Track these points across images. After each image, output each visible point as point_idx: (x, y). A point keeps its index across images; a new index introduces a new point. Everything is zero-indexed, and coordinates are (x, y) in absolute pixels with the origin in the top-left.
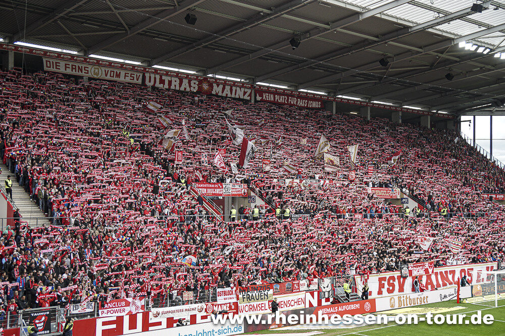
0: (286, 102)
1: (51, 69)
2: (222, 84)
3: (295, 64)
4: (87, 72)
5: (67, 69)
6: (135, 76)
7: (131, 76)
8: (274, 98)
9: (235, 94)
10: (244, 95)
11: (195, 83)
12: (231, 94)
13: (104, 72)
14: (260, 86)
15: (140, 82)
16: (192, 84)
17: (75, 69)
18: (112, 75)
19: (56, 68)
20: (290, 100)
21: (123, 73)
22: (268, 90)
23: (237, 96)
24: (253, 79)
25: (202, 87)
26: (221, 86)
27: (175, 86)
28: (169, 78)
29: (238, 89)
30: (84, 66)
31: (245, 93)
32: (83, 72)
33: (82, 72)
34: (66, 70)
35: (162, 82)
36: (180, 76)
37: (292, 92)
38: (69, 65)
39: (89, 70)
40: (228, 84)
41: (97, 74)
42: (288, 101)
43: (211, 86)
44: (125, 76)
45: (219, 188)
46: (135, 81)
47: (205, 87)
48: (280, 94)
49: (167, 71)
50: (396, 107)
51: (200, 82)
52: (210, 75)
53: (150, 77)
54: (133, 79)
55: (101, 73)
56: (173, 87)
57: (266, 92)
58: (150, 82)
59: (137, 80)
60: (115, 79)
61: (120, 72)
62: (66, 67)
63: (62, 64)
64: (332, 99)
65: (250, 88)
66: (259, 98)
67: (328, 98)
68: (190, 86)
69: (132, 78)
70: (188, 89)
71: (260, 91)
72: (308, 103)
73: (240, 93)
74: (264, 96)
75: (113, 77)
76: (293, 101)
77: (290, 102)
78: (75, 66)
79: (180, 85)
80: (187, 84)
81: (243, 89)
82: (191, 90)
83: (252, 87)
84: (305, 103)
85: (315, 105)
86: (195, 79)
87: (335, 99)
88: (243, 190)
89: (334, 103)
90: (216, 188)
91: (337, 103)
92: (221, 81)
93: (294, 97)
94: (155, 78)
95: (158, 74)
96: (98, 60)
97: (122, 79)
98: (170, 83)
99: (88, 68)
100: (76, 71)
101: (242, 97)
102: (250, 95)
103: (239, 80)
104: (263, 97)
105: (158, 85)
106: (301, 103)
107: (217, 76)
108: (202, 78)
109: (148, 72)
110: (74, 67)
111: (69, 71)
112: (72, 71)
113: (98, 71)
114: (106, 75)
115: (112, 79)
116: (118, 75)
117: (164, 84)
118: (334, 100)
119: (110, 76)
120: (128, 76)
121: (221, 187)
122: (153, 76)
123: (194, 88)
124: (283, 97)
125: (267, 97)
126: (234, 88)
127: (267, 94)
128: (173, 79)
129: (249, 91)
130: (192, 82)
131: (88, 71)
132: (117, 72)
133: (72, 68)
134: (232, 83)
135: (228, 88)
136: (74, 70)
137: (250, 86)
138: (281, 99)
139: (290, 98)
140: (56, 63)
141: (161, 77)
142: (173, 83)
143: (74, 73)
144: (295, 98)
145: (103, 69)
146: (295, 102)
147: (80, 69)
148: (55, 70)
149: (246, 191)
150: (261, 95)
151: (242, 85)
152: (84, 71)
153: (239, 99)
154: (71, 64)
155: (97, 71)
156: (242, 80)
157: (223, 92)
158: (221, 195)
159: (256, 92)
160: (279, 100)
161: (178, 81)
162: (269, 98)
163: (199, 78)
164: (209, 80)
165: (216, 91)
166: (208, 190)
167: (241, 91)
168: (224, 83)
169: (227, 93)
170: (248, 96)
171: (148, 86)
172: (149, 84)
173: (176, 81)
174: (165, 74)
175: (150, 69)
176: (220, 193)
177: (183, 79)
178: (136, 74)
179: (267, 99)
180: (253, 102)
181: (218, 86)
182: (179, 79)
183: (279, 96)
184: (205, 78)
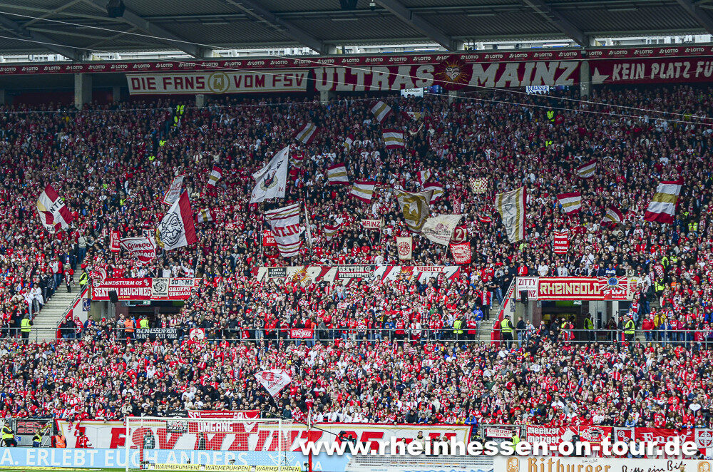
1: (142, 91)
2: (495, 60)
4: (201, 85)
5: (167, 86)
6: (294, 77)
7: (285, 79)
8: (648, 71)
10: (556, 78)
11: (425, 72)
12: (521, 79)
13: (233, 81)
14: (605, 49)
15: (303, 87)
16: (419, 74)
17: (181, 83)
18: (249, 83)
19: (149, 88)
20: (699, 70)
21: (269, 75)
22: (631, 56)
23: (537, 82)
25: (443, 76)
26: (494, 68)
27: (380, 83)
28: (368, 71)
29: (541, 66)
30: (195, 76)
31: (559, 72)
32: (195, 87)
33: (192, 87)
34: (165, 88)
35: (351, 78)
36: (393, 63)
37: (708, 48)
38: (170, 78)
39: (205, 81)
40: (513, 59)
41: (221, 86)
42: (692, 71)
43: (467, 70)
44: (275, 80)
45: (143, 285)
46: (295, 87)
48: (666, 61)
49: (363, 58)
51: (441, 67)
53: (325, 76)
54: (291, 85)
55: (228, 85)
56: (374, 87)
57: (622, 62)
58: (324, 83)
59: (299, 84)
60: (255, 89)
61: (263, 76)
62: (165, 84)
63: (158, 79)
65: (574, 59)
66: (598, 78)
68: (414, 79)
69: (288, 83)
71: (605, 63)
73: (544, 75)
74: (616, 71)
75: (251, 86)
76: (710, 70)
77: (701, 74)
78: (181, 79)
79: (392, 80)
80: (408, 77)
81: (554, 66)
82: (415, 86)
86: (429, 62)
90: (137, 286)
92: (492, 57)
94: (336, 76)
95: (342, 65)
96: (221, 62)
97: (268, 87)
98: (368, 79)
99: (203, 78)
100: (182, 88)
101: (549, 82)
102: (576, 75)
104: (610, 72)
105: (342, 86)
108: (445, 58)
109: (320, 65)
110: (179, 81)
111: (171, 89)
112: (176, 88)
113: (223, 81)
114: (238, 85)
115: (249, 90)
116: (260, 82)
117: (355, 83)
119: (246, 86)
120: (280, 80)
121: (147, 284)
122: (330, 72)
123: (424, 81)
124: (678, 65)
125: (625, 72)
126: (529, 67)
127: (626, 66)
128: (376, 71)
129: (572, 67)
130: (420, 70)
131: (203, 83)
132: (257, 77)
133: (176, 83)
134: (525, 55)
135: (512, 69)
136: (179, 86)
137: (575, 54)
138: (670, 71)
139: (700, 64)
140: (148, 79)
141: (348, 71)
142: (375, 79)
143: (179, 91)
145: (231, 76)
147: (190, 83)
148: (147, 91)
150: (606, 71)
151: (553, 55)
152: (196, 85)
154: (172, 76)
155: (219, 80)
157: (497, 79)
158: (148, 298)
159: (593, 65)
160: (665, 73)
161: (387, 73)
162: (629, 75)
163: (438, 58)
164: (463, 57)
165: (479, 81)
166: (122, 290)
167: (548, 69)
168: (501, 59)
169: (508, 80)
170: (570, 77)
171: (322, 94)
172: (323, 89)
173: (381, 74)
174: (358, 64)
175: (324, 59)
176: (145, 295)
177: (397, 67)
178: (294, 74)
179: (625, 77)
180: (584, 89)
181: (485, 67)
182: (388, 67)
183: (663, 65)
184: (452, 56)
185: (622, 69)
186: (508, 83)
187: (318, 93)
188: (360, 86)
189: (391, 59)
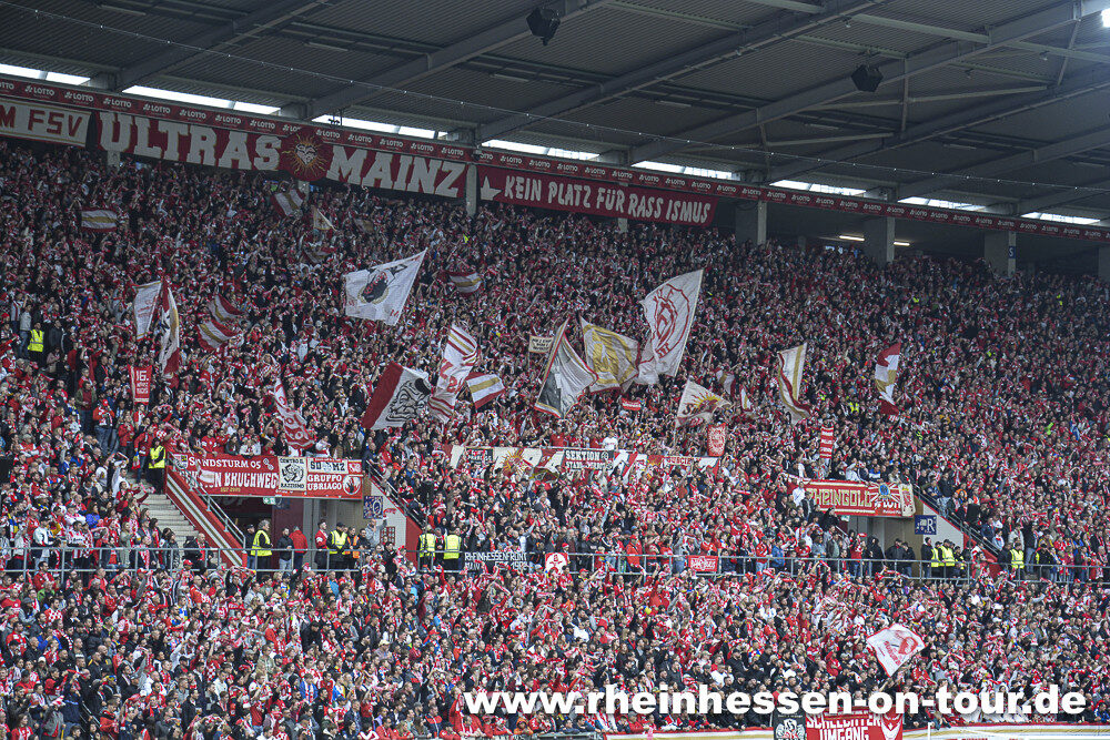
0: (587, 205)
2: (363, 145)
3: (587, 87)
6: (65, 121)
7: (50, 122)
8: (545, 191)
9: (408, 180)
10: (437, 184)
11: (269, 146)
12: (394, 178)
14: (497, 153)
15: (80, 138)
16: (260, 148)
20: (600, 199)
21: (23, 111)
22: (527, 167)
23: (413, 187)
24: (473, 130)
25: (292, 158)
26: (361, 155)
27: (202, 153)
28: (183, 130)
29: (420, 162)
31: (441, 176)
35: (158, 139)
36: (221, 123)
37: (609, 171)
40: (385, 147)
42: (593, 200)
43: (325, 153)
44: (32, 120)
45: (264, 469)
46: (65, 137)
47: (306, 155)
48: (566, 180)
49: (176, 107)
50: (995, 219)
51: (289, 142)
52: (324, 119)
53: (117, 126)
54: (58, 132)
56: (193, 158)
57: (515, 172)
58: (116, 138)
59: (72, 133)
61: (13, 109)
64: (752, 192)
65: (460, 160)
66: (489, 193)
67: (740, 189)
68: (252, 154)
69: (55, 128)
70: (245, 164)
71: (498, 168)
72: (664, 207)
73: (423, 178)
74: (509, 186)
76: (612, 201)
77: (603, 204)
79: (220, 150)
80: (244, 149)
81: (435, 165)
82: (253, 167)
83: (470, 156)
84: (655, 208)
85: (692, 213)
86: (273, 132)
87: (765, 191)
88: (347, 480)
89: (762, 208)
90: (255, 471)
91: (773, 208)
92: (360, 139)
93: (616, 187)
94: (134, 129)
95: (145, 113)
97: (20, 129)
98: (184, 143)
101: (428, 189)
102: (460, 183)
103: (429, 134)
104: (503, 191)
105: (142, 148)
106: (641, 208)
107: (348, 122)
108: (294, 129)
109: (109, 107)
116: (7, 119)
117: (164, 148)
118: (762, 197)
120: (41, 121)
121: (271, 468)
122: (125, 121)
123: (267, 160)
124: (578, 188)
125: (519, 188)
126: (405, 161)
127: (520, 180)
128: (197, 132)
129: (456, 170)
130: (261, 142)
132: (2, 108)
134: (400, 144)
135: (383, 161)
137: (461, 153)
138: (569, 196)
139: (601, 190)
141: (154, 124)
142: (196, 145)
144: (620, 192)
146: (620, 203)
149: (357, 482)
150: (498, 183)
151: (435, 150)
153: (420, 198)
156: (441, 134)
157: (364, 173)
158: (271, 492)
159: (483, 172)
160: (563, 197)
161: (212, 138)
162: (523, 193)
163: (286, 128)
164: (319, 133)
165: (340, 171)
166: (227, 477)
167: (428, 169)
168: (369, 145)
169: (378, 177)
170: (454, 185)
171: (110, 155)
172: (113, 148)
173: (204, 138)
174: (168, 116)
175: (115, 98)
176: (267, 486)
177: (228, 132)
178: (67, 114)
179: (519, 196)
180: (470, 204)
181: (350, 152)
182: (215, 130)
183: (562, 185)
184: (304, 128)
185: (516, 183)
186: (378, 181)
187: (104, 153)
188: (172, 153)
189: (218, 118)
